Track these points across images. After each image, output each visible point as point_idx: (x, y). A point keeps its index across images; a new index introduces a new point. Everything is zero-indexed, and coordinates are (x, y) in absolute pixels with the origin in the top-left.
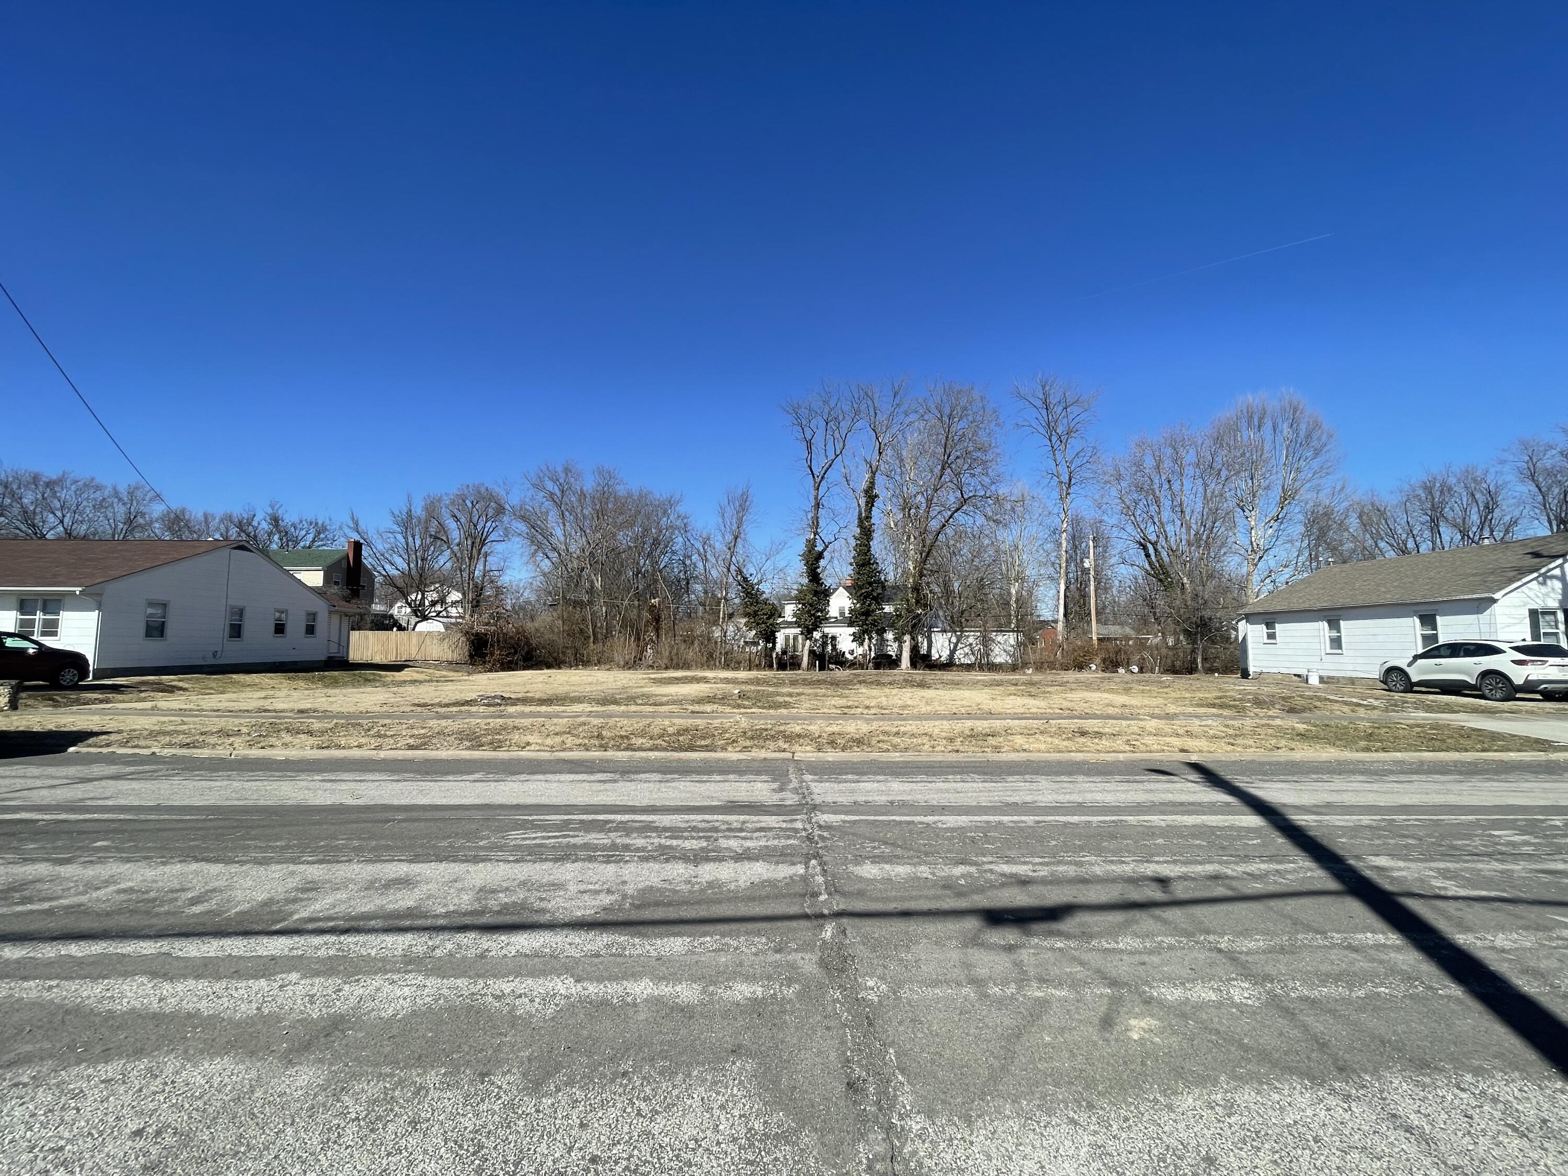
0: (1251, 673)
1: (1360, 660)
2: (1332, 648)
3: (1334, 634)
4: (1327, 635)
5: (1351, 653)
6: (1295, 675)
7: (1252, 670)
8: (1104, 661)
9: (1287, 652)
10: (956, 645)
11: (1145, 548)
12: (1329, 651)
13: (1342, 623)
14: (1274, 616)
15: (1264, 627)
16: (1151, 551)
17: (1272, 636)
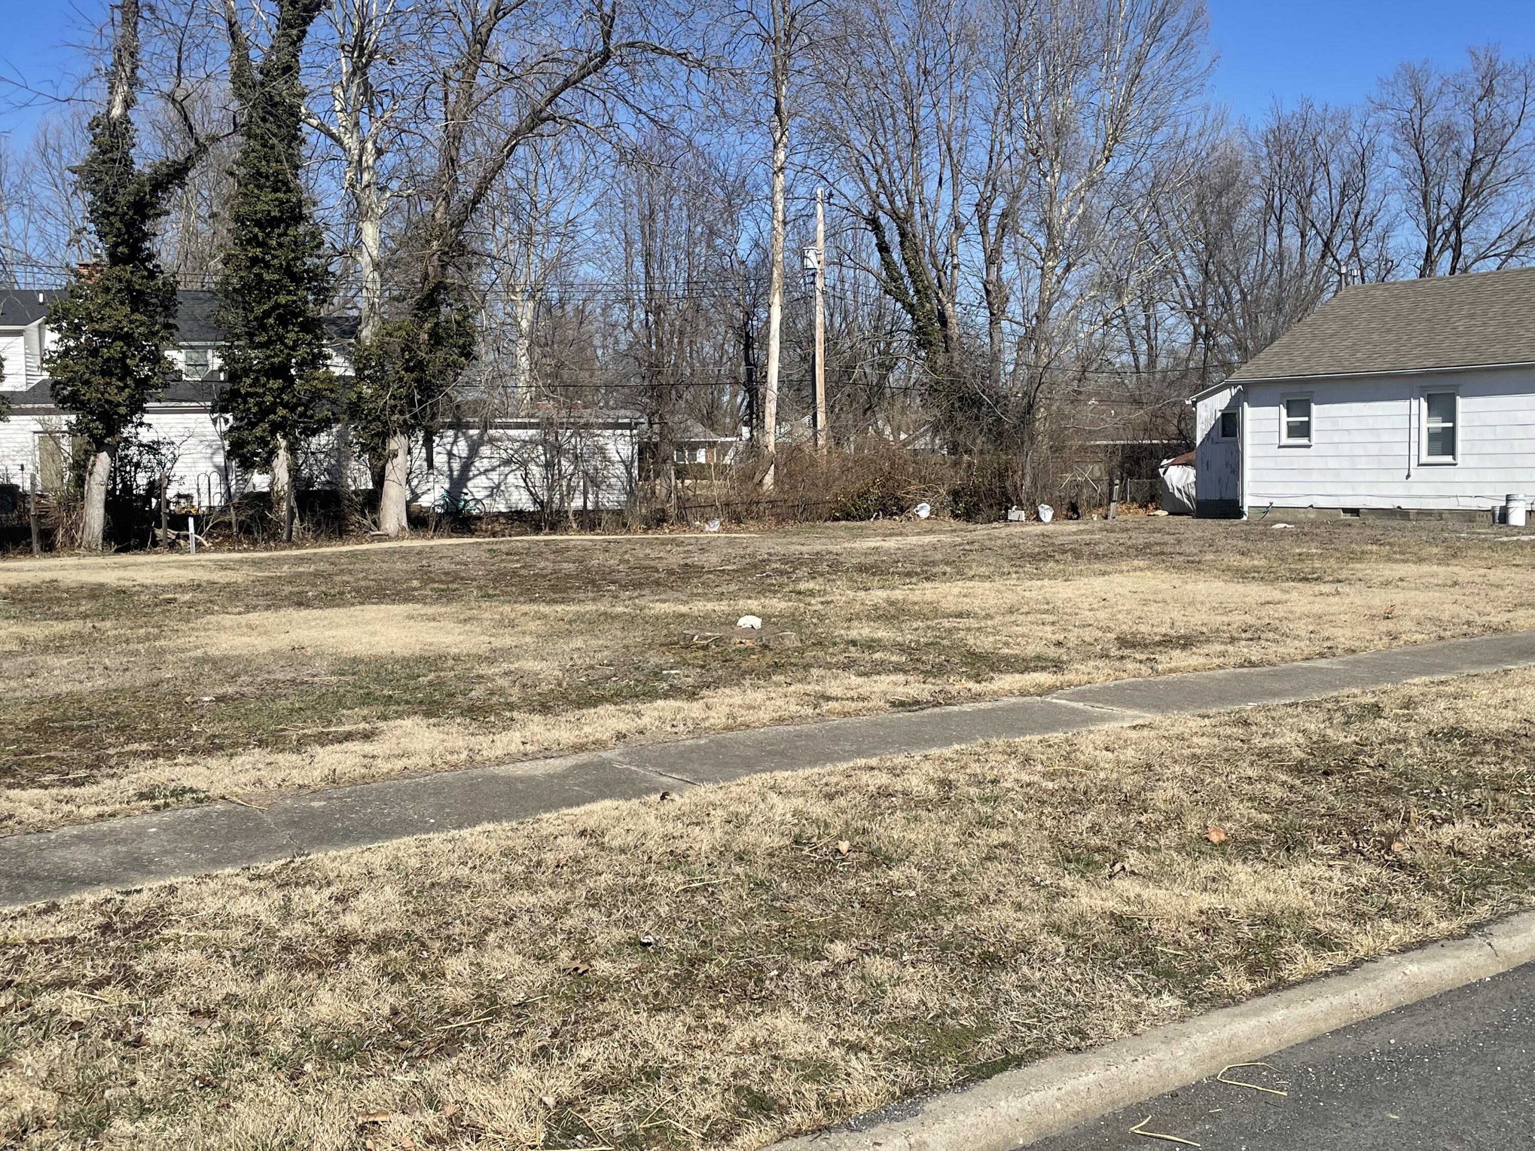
0: (1246, 509)
1: (1490, 476)
2: (1430, 453)
3: (1439, 424)
4: (1425, 426)
5: (1473, 461)
6: (1345, 510)
7: (1248, 501)
8: (955, 494)
9: (1332, 463)
10: (467, 466)
11: (874, 224)
12: (1425, 458)
13: (1462, 403)
14: (1307, 388)
15: (1284, 411)
16: (893, 237)
17: (1301, 430)
